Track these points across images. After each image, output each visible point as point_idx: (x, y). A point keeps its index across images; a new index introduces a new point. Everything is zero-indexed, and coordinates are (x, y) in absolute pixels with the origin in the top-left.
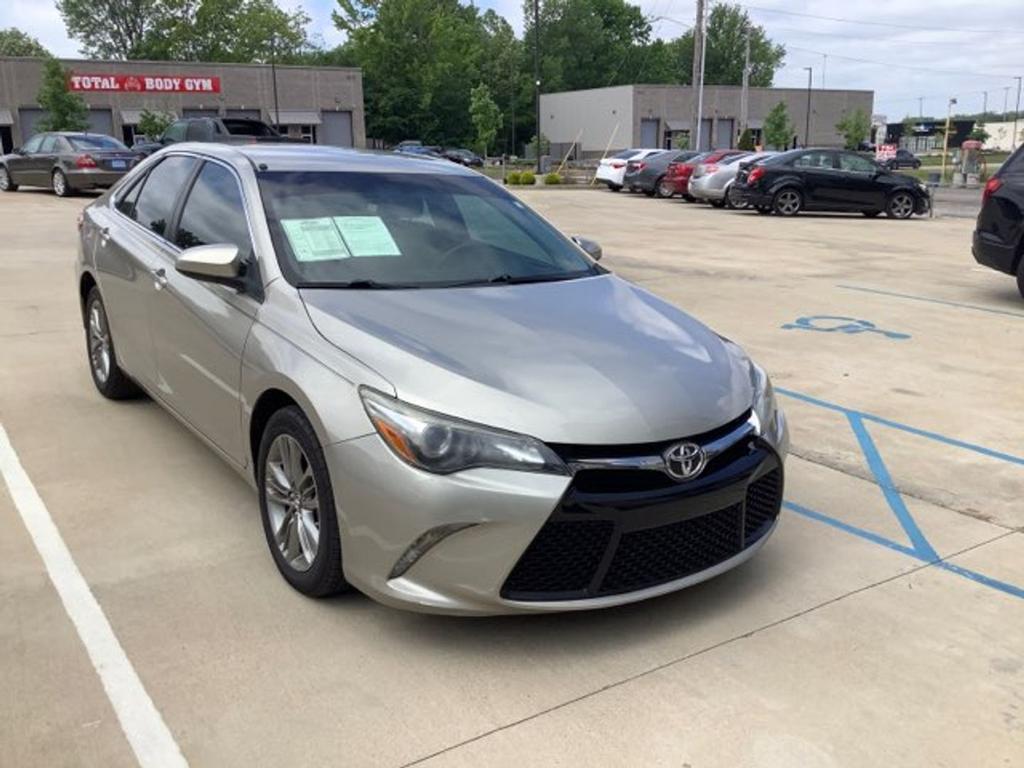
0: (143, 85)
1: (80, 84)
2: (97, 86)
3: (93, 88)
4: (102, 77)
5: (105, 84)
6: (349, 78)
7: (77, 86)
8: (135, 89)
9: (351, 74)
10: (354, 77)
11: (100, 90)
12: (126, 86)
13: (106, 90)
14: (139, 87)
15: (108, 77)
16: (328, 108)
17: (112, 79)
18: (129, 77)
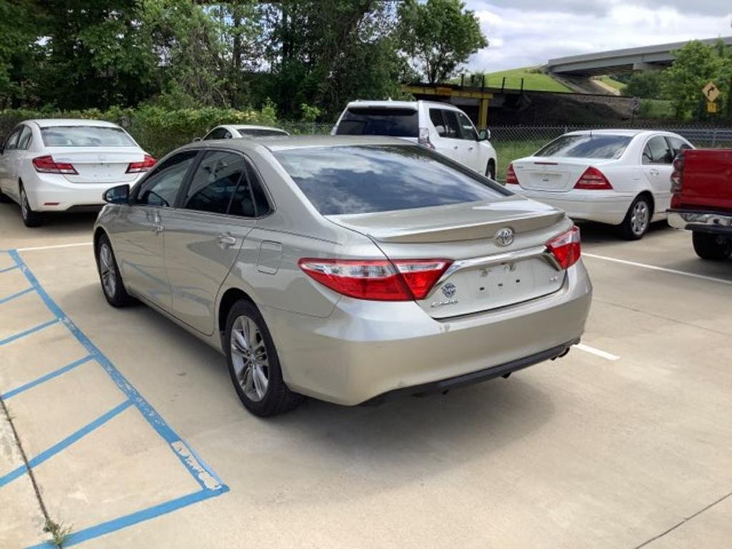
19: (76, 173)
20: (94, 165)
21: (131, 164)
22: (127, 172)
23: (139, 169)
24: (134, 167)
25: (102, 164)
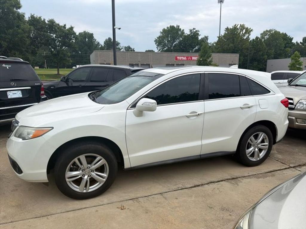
0: (192, 58)
1: (179, 59)
2: (182, 59)
3: (181, 60)
4: (183, 57)
5: (184, 58)
6: (236, 56)
7: (178, 59)
8: (189, 60)
9: (237, 55)
10: (237, 56)
11: (183, 60)
12: (188, 59)
13: (184, 60)
14: (191, 59)
15: (185, 57)
16: (231, 64)
17: (186, 57)
18: (189, 57)
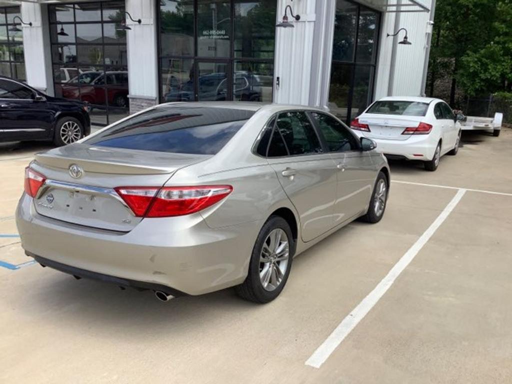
19: (369, 131)
20: (382, 127)
21: (407, 128)
22: (403, 134)
23: (412, 132)
24: (408, 131)
25: (386, 126)
